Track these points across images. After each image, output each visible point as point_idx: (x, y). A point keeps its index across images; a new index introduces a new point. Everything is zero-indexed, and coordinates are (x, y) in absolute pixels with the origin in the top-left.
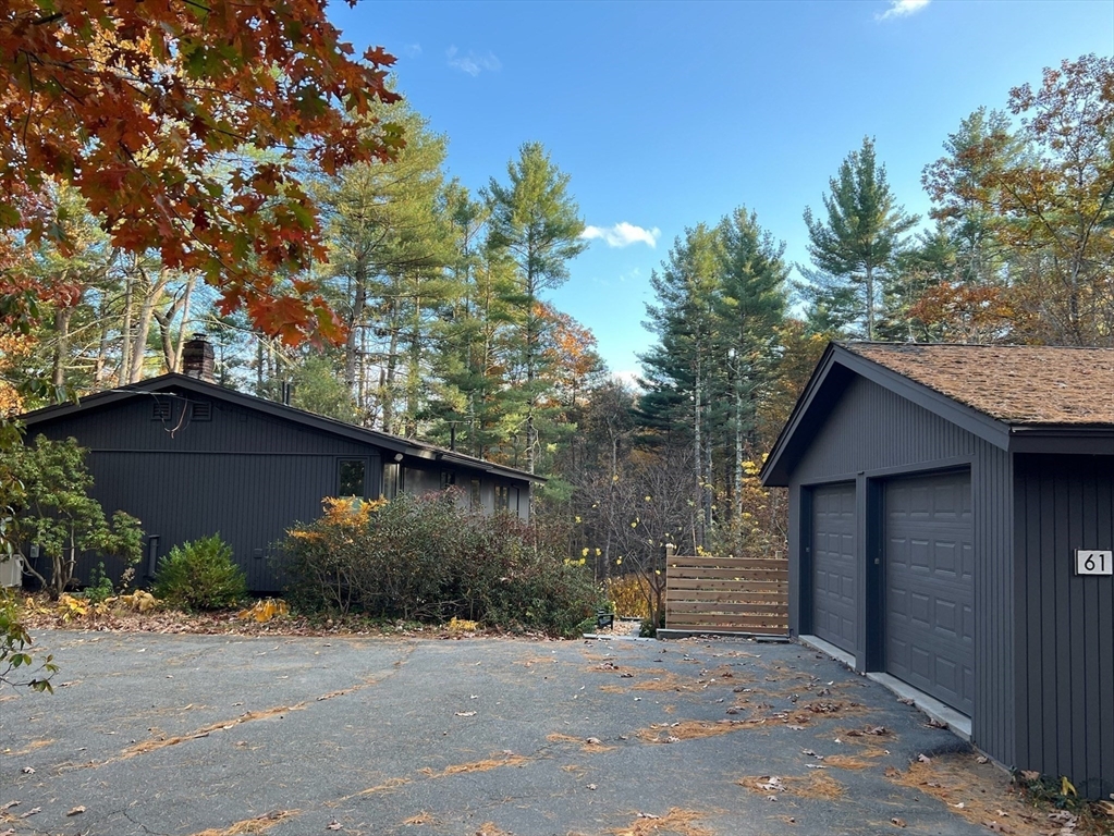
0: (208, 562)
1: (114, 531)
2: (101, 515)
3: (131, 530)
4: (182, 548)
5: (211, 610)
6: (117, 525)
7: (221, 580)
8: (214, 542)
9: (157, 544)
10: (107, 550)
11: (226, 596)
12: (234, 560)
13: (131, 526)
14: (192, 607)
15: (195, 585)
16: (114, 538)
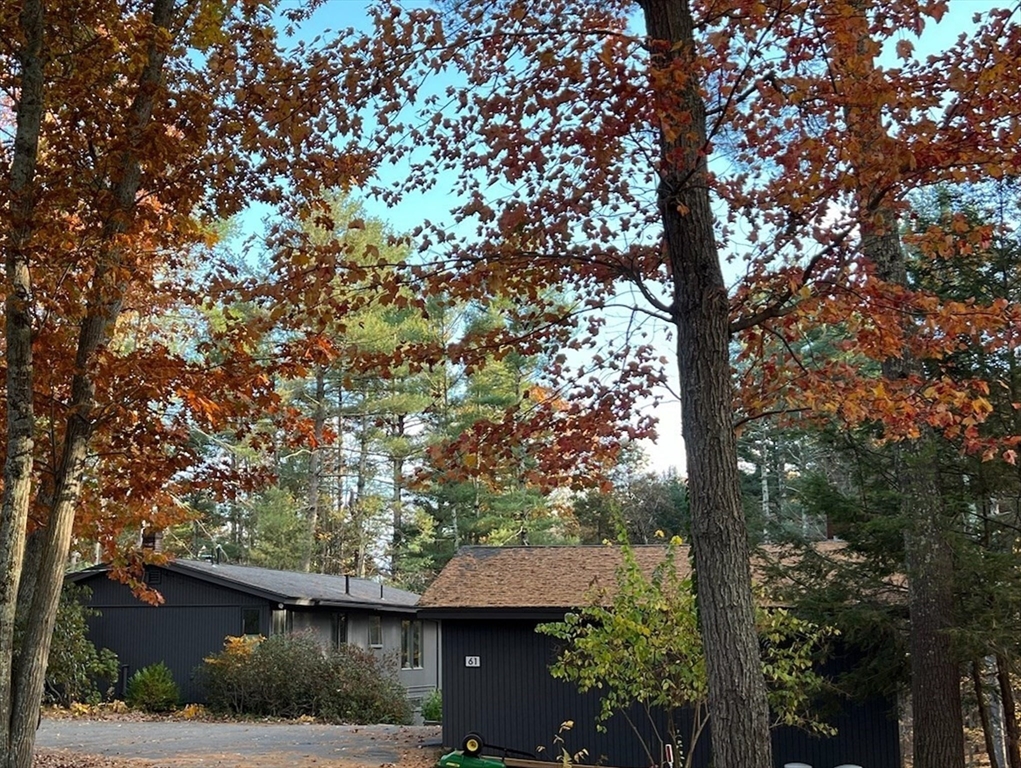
0: (158, 680)
1: (101, 662)
2: (94, 652)
3: (111, 661)
4: (141, 672)
5: (159, 711)
6: (103, 658)
7: (165, 693)
8: (160, 667)
9: (127, 671)
10: (98, 673)
11: (169, 703)
12: (173, 679)
13: (112, 658)
14: (148, 709)
15: (150, 695)
16: (102, 666)
